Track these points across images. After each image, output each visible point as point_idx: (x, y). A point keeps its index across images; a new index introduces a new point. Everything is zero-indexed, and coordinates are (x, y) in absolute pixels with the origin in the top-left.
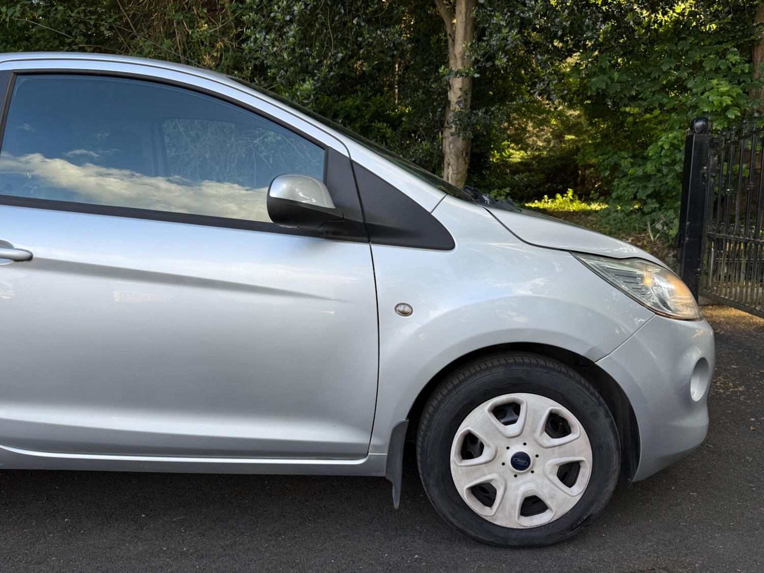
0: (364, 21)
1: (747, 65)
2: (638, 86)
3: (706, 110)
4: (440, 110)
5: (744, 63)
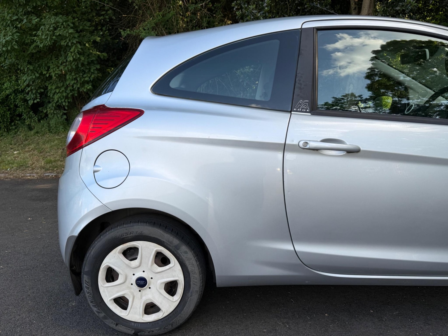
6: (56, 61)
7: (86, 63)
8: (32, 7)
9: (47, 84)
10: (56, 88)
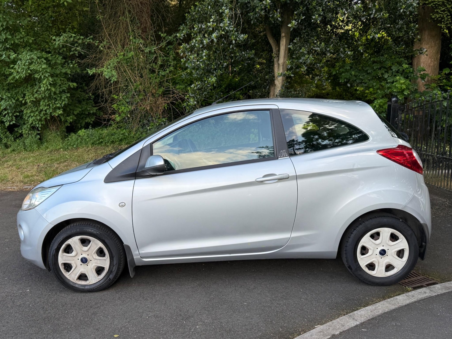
0: (235, 47)
1: (411, 69)
2: (362, 76)
3: (395, 91)
4: (268, 87)
5: (410, 68)
6: (31, 89)
7: (58, 92)
8: (10, 44)
9: (22, 109)
10: (31, 112)
